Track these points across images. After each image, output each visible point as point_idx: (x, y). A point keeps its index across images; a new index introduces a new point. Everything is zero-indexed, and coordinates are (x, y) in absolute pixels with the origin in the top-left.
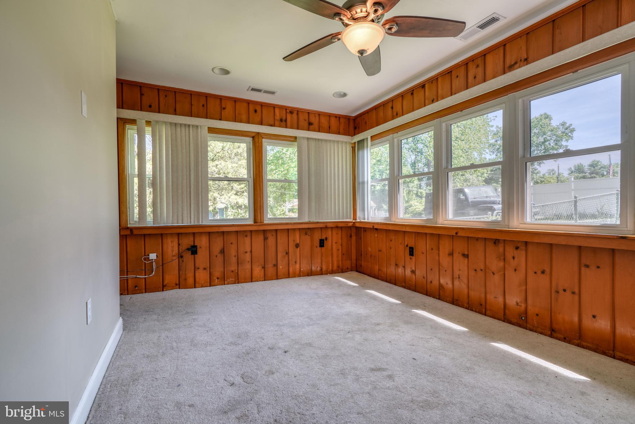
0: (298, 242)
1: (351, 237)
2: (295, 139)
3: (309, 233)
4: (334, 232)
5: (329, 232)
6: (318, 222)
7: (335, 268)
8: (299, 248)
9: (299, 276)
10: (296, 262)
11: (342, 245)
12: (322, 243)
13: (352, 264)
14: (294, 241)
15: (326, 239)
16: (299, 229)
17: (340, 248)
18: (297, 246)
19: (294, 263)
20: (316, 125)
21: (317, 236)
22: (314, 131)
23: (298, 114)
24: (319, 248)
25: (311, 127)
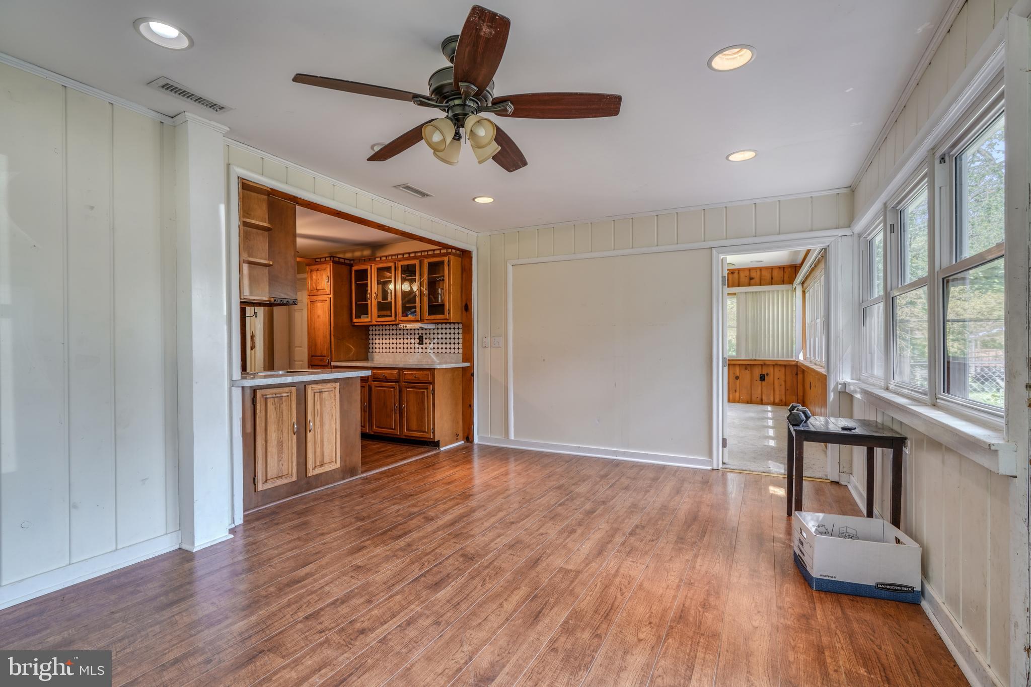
0: (738, 375)
1: (797, 374)
2: (735, 294)
3: (748, 367)
4: (777, 370)
5: (771, 369)
6: (755, 360)
7: (777, 400)
8: (738, 380)
9: (739, 402)
10: (736, 391)
11: (785, 381)
12: (762, 378)
13: (797, 400)
14: (734, 374)
15: (767, 374)
16: (739, 365)
17: (783, 383)
18: (737, 378)
19: (734, 391)
20: (757, 280)
21: (757, 372)
22: (755, 285)
23: (739, 273)
24: (759, 382)
25: (752, 281)
